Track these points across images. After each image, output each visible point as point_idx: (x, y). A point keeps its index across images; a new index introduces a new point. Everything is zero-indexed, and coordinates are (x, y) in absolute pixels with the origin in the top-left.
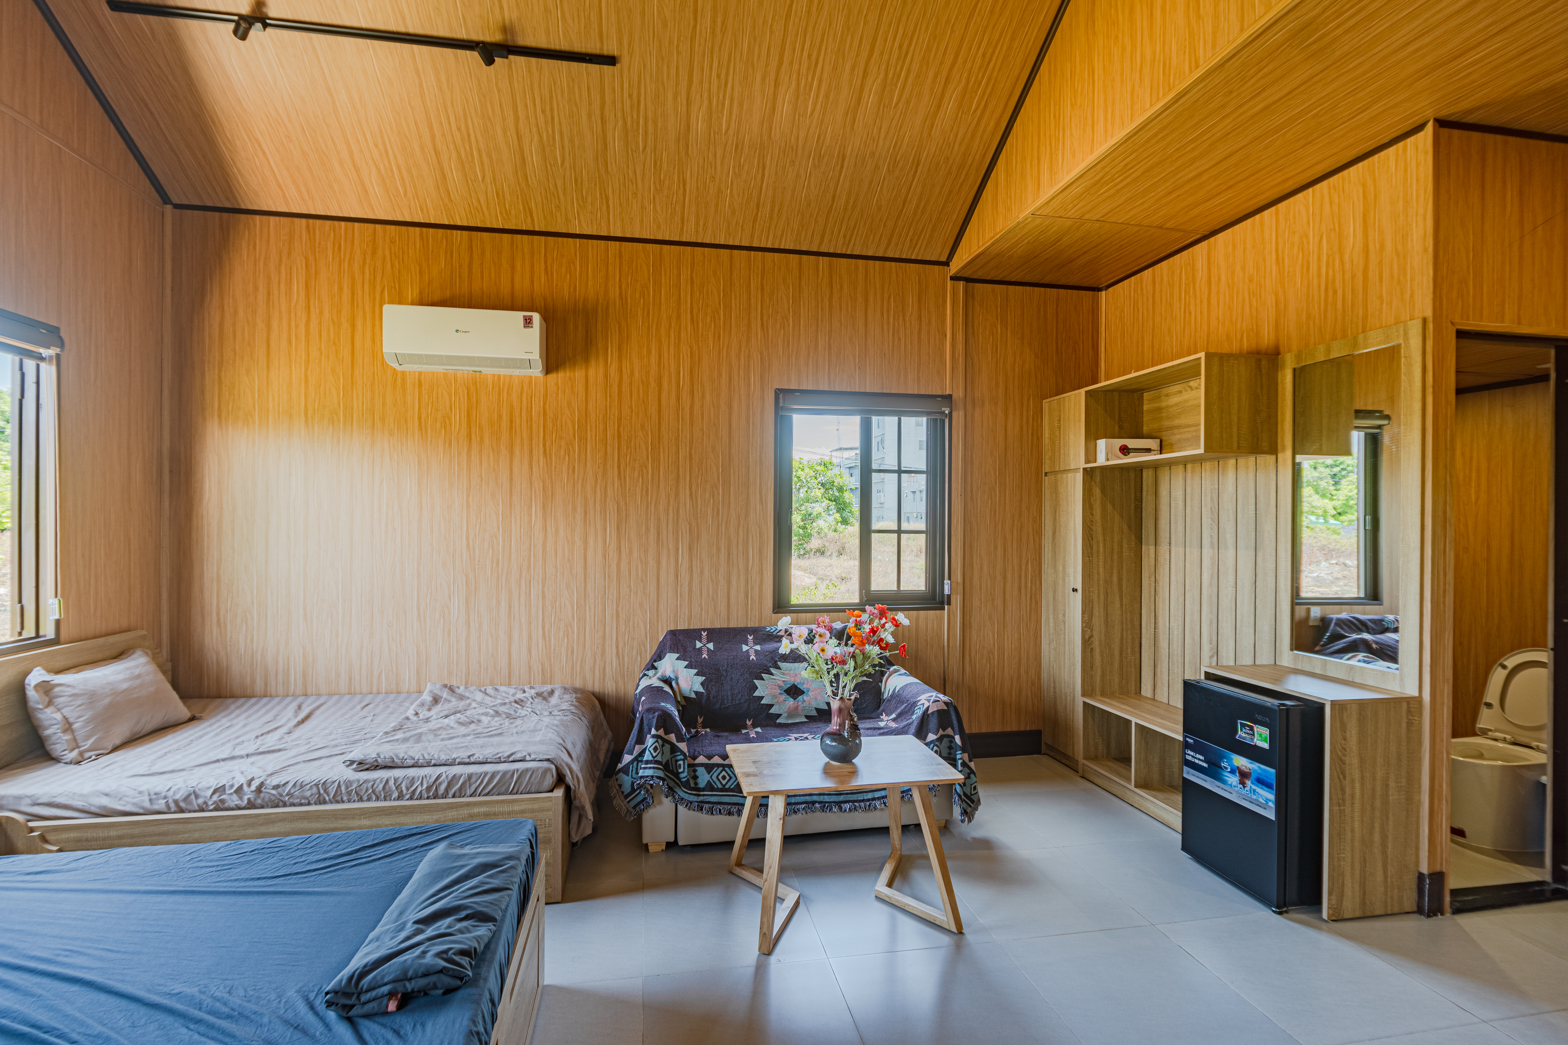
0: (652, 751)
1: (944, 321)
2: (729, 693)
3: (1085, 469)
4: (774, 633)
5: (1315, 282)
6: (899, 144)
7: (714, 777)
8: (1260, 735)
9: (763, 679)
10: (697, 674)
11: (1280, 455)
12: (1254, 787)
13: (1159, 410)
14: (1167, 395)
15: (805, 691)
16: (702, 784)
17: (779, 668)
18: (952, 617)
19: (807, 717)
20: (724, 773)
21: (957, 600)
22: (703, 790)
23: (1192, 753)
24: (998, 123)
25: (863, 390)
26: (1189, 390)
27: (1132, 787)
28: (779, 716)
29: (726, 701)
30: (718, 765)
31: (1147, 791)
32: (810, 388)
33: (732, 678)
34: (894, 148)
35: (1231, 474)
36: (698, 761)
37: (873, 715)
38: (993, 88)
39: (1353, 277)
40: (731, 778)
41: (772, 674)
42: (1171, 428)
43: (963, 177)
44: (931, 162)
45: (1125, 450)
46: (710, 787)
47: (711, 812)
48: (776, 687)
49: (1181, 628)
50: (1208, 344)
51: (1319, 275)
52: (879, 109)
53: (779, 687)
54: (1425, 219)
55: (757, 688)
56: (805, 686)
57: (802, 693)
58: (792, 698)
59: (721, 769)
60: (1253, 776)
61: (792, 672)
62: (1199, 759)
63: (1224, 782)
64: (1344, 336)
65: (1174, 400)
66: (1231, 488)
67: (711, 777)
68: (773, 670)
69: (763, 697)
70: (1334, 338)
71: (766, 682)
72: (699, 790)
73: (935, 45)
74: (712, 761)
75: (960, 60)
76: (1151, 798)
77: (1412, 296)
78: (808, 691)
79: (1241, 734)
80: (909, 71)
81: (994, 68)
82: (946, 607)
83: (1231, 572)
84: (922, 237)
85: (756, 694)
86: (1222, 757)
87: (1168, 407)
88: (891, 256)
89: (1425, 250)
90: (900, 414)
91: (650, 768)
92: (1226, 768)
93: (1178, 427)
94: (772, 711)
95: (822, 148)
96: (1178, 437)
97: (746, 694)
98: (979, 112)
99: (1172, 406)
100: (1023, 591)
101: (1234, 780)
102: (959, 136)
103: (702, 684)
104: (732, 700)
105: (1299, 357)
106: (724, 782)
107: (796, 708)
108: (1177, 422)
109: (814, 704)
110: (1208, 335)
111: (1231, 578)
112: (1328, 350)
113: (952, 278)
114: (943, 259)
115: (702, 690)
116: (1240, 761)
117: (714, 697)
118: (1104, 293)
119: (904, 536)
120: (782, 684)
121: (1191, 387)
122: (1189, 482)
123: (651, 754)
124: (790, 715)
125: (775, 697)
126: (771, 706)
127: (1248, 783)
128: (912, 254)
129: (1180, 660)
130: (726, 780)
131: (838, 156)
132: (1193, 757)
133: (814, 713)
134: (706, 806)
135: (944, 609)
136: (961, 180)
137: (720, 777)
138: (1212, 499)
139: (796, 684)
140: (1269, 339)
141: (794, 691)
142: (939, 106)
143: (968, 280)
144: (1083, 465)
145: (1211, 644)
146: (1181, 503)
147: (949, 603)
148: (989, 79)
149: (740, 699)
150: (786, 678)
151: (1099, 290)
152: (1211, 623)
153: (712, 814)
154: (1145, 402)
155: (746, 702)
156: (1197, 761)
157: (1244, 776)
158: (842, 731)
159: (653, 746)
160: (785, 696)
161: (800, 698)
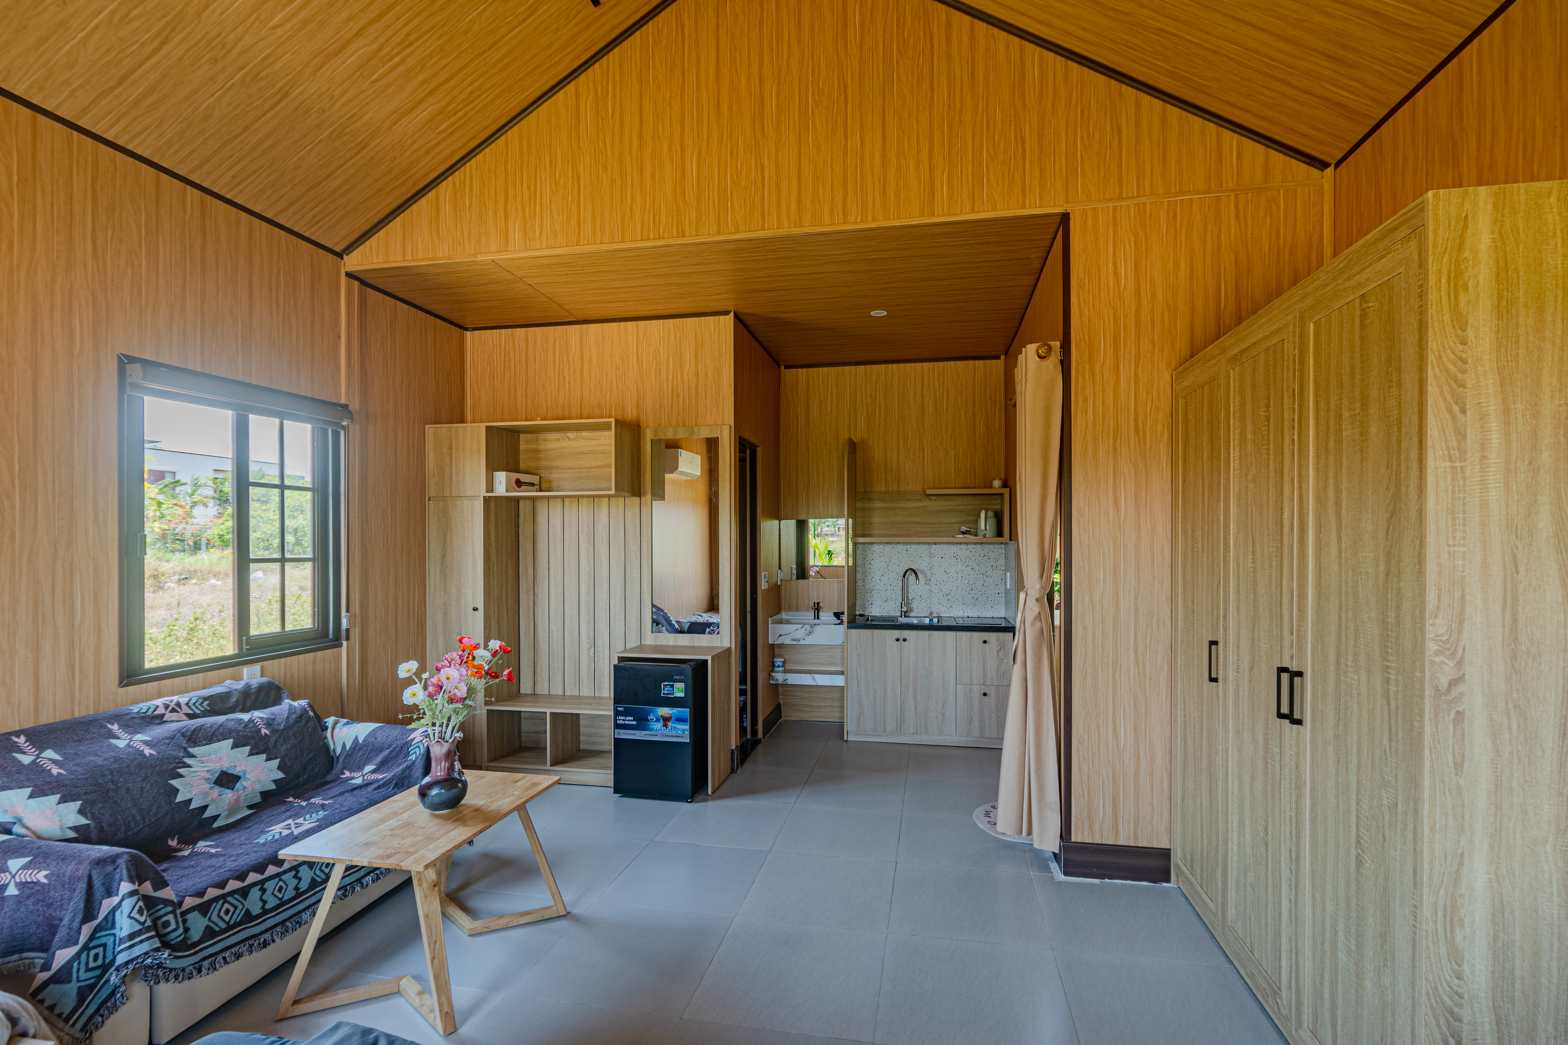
0: (137, 916)
1: (337, 319)
2: (134, 811)
3: (484, 497)
4: (149, 713)
5: (665, 384)
6: (356, 118)
7: (214, 918)
8: (678, 689)
9: (181, 776)
10: (63, 801)
11: (642, 498)
12: (674, 725)
13: (537, 451)
14: (545, 440)
15: (241, 774)
16: (196, 935)
17: (192, 756)
18: (350, 653)
19: (250, 807)
20: (226, 906)
21: (356, 634)
22: (200, 942)
23: (622, 718)
24: (452, 154)
25: (247, 381)
26: (567, 440)
27: (548, 767)
28: (216, 818)
29: (132, 825)
30: (216, 899)
31: (565, 765)
32: (175, 363)
33: (128, 790)
34: (348, 119)
35: (605, 509)
36: (185, 907)
37: (329, 778)
38: (463, 124)
39: (689, 388)
40: (236, 908)
41: (189, 766)
42: (550, 468)
43: (400, 181)
44: (378, 153)
45: (519, 483)
46: (210, 933)
47: (213, 967)
48: (203, 781)
49: (561, 631)
50: (581, 406)
51: (668, 380)
52: (355, 73)
53: (206, 779)
54: (730, 367)
55: (178, 790)
56: (238, 769)
57: (237, 778)
58: (228, 788)
59: (221, 902)
60: (673, 718)
61: (212, 757)
62: (629, 720)
63: (651, 730)
64: (684, 426)
65: (551, 445)
66: (605, 520)
67: (209, 919)
68: (188, 761)
69: (190, 800)
70: (678, 425)
71: (187, 779)
72: (194, 945)
73: (438, 57)
74: (207, 897)
75: (452, 83)
76: (568, 769)
77: (723, 410)
78: (245, 774)
79: (665, 691)
80: (403, 61)
81: (473, 109)
82: (345, 643)
83: (606, 582)
84: (328, 218)
85: (180, 798)
86: (648, 713)
87: (545, 450)
88: (282, 222)
89: (730, 386)
90: (282, 416)
91: (141, 942)
92: (652, 719)
93: (557, 468)
94: (208, 814)
95: (265, 69)
96: (556, 476)
97: (163, 804)
98: (442, 136)
99: (550, 450)
100: (411, 616)
101: (659, 726)
102: (416, 145)
103: (81, 812)
104: (144, 819)
105: (655, 431)
106: (227, 918)
107: (237, 800)
108: (555, 464)
109: (260, 788)
110: (582, 399)
111: (606, 587)
112: (676, 432)
113: (348, 274)
114: (338, 249)
115: (83, 821)
116: (664, 711)
117: (110, 825)
118: (468, 333)
119: (288, 566)
120: (208, 776)
121: (568, 438)
122: (566, 513)
123: (137, 921)
124: (232, 811)
125: (206, 794)
126: (205, 808)
127: (670, 724)
128: (307, 230)
129: (561, 656)
130: (230, 914)
131: (280, 90)
132: (623, 720)
133: (258, 799)
134: (206, 963)
135: (341, 645)
136: (395, 184)
137: (222, 914)
138: (588, 526)
139: (225, 769)
140: (632, 415)
141: (227, 780)
142: (412, 109)
143: (363, 283)
144: (483, 493)
145: (588, 638)
146: (559, 529)
147: (348, 639)
148: (465, 115)
149: (156, 814)
150: (210, 766)
151: (466, 329)
152: (589, 622)
153: (215, 969)
154: (521, 442)
155: (166, 814)
156: (627, 722)
157: (666, 720)
158: (451, 774)
159: (137, 908)
160: (217, 790)
161: (238, 785)
